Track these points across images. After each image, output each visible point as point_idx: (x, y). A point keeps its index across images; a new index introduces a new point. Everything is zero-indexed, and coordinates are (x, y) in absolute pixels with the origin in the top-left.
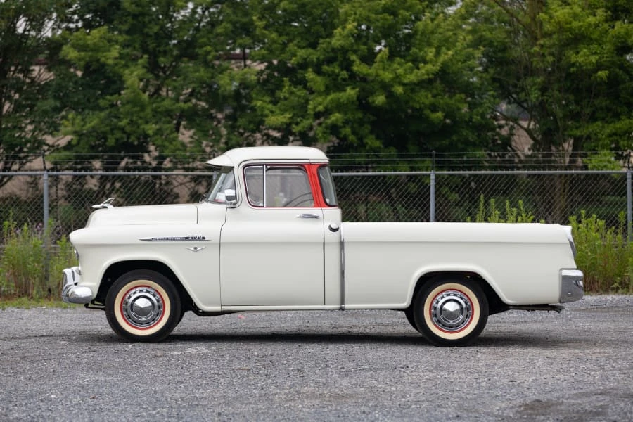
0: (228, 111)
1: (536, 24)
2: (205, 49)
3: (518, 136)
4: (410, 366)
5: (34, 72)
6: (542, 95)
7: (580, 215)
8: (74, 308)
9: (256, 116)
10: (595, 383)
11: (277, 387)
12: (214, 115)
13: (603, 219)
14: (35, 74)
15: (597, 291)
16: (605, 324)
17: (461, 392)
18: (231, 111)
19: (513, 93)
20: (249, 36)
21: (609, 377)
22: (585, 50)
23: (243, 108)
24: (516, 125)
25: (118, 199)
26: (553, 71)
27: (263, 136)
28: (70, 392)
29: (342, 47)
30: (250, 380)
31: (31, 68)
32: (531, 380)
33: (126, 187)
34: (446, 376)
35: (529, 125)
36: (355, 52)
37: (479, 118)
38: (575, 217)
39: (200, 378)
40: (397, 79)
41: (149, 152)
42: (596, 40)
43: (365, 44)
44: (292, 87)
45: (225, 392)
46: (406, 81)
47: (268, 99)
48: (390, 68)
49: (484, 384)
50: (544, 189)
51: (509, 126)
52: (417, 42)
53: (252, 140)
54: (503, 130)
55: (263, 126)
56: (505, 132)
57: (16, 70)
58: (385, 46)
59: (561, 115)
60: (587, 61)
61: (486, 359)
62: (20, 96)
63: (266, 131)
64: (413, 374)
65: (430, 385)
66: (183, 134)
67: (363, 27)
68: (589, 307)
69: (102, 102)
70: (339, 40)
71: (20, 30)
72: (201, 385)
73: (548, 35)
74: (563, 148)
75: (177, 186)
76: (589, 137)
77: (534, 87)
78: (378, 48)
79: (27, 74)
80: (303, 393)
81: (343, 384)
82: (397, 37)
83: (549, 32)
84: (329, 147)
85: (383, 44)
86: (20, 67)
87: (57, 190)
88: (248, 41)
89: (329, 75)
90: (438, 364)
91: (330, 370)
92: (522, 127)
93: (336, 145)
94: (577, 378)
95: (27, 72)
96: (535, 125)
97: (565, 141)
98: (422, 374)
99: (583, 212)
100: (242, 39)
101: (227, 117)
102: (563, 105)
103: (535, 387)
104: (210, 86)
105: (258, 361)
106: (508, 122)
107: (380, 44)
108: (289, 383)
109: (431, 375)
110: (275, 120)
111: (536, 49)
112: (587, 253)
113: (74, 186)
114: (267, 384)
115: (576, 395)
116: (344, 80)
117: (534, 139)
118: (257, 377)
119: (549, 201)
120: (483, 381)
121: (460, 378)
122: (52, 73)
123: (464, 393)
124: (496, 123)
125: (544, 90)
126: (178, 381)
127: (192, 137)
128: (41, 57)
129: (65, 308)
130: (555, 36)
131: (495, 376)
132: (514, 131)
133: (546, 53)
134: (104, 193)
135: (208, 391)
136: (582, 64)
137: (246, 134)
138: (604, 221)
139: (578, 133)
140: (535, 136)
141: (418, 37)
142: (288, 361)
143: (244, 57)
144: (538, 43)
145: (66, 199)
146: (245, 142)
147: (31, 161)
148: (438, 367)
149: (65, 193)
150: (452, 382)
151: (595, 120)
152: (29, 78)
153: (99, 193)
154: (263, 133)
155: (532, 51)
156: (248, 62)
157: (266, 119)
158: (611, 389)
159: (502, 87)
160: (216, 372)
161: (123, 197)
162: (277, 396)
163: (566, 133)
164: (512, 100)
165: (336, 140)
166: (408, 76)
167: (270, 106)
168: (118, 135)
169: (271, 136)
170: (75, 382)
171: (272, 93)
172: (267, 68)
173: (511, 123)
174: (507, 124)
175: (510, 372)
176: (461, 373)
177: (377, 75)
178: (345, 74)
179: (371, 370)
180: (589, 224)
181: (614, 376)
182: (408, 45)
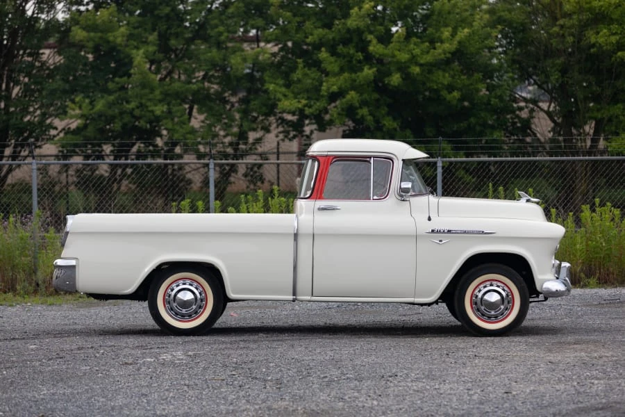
0: (242, 95)
1: (556, 4)
2: (216, 30)
3: (539, 118)
4: (399, 374)
5: (43, 56)
6: (563, 76)
7: (594, 204)
8: (60, 305)
9: (270, 99)
10: (598, 395)
11: (248, 401)
12: (227, 99)
13: (618, 207)
14: (44, 58)
15: (613, 284)
16: (617, 322)
17: (448, 408)
18: (245, 94)
19: (533, 75)
20: (262, 17)
21: (614, 387)
22: (605, 31)
23: (257, 91)
24: (536, 108)
25: (130, 185)
26: (573, 52)
27: (277, 120)
28: (19, 408)
29: (358, 28)
30: (221, 393)
31: (41, 51)
32: (528, 391)
33: (138, 173)
34: (437, 387)
35: (549, 107)
36: (371, 33)
37: (497, 100)
38: (588, 206)
39: (167, 390)
40: (413, 60)
41: (161, 136)
42: (617, 20)
43: (381, 24)
44: (306, 69)
45: (190, 408)
46: (422, 62)
47: (281, 82)
48: (407, 49)
49: (475, 397)
50: (565, 173)
51: (529, 109)
52: (434, 23)
53: (267, 123)
54: (522, 112)
55: (278, 109)
56: (524, 114)
57: (24, 53)
58: (402, 27)
59: (582, 96)
60: (608, 41)
61: (483, 365)
62: (29, 80)
63: (280, 115)
64: (400, 384)
65: (417, 398)
66: (196, 118)
67: (380, 8)
68: (603, 302)
69: (111, 85)
70: (355, 21)
71: (29, 13)
72: (167, 399)
73: (568, 15)
74: (584, 130)
75: (190, 172)
76: (610, 120)
77: (555, 69)
78: (394, 29)
79: (37, 57)
80: (275, 409)
81: (322, 398)
82: (413, 18)
83: (569, 12)
84: (344, 131)
85: (400, 25)
86: (28, 51)
87: (67, 176)
88: (260, 22)
89: (344, 57)
90: (430, 371)
91: (311, 379)
92: (542, 110)
93: (352, 128)
94: (578, 387)
95: (36, 55)
96: (555, 107)
97: (585, 123)
98: (410, 385)
99: (597, 200)
100: (254, 20)
101: (241, 101)
102: (584, 87)
103: (531, 400)
104: (223, 69)
105: (236, 368)
106: (528, 105)
107: (397, 25)
108: (262, 396)
109: (421, 385)
110: (289, 104)
111: (556, 29)
112: (602, 244)
113: (85, 172)
114: (238, 398)
115: (574, 410)
116: (360, 62)
117: (554, 121)
118: (231, 389)
119: (571, 186)
120: (475, 393)
121: (451, 389)
122: (62, 57)
123: (451, 408)
124: (515, 105)
125: (564, 71)
126: (143, 395)
127: (203, 122)
128: (52, 41)
129: (50, 305)
130: (575, 17)
131: (489, 386)
132: (534, 114)
133: (566, 34)
134: (116, 179)
135: (171, 407)
136: (603, 44)
137: (261, 118)
138: (619, 210)
139: (599, 116)
140: (556, 118)
141: (435, 17)
142: (268, 368)
143: (257, 39)
144: (558, 23)
145: (76, 186)
146: (260, 126)
147: (40, 147)
148: (430, 376)
149: (75, 179)
150: (441, 394)
151: (617, 102)
152: (39, 61)
153: (110, 179)
154: (278, 117)
155: (551, 31)
156: (262, 44)
157: (279, 103)
158: (615, 402)
159: (522, 69)
160: (187, 382)
161: (134, 183)
162: (245, 413)
163: (587, 115)
164: (532, 81)
165: (351, 124)
166: (425, 57)
167: (283, 89)
168: (127, 119)
169: (286, 120)
170: (30, 395)
171: (286, 76)
172: (281, 50)
173: (531, 106)
174: (527, 107)
175: (507, 381)
176: (454, 382)
177: (394, 56)
178: (360, 56)
179: (356, 380)
180: (603, 213)
181: (619, 385)
182: (425, 26)
